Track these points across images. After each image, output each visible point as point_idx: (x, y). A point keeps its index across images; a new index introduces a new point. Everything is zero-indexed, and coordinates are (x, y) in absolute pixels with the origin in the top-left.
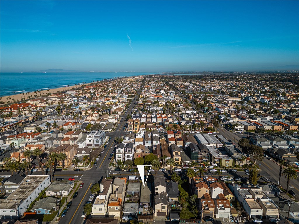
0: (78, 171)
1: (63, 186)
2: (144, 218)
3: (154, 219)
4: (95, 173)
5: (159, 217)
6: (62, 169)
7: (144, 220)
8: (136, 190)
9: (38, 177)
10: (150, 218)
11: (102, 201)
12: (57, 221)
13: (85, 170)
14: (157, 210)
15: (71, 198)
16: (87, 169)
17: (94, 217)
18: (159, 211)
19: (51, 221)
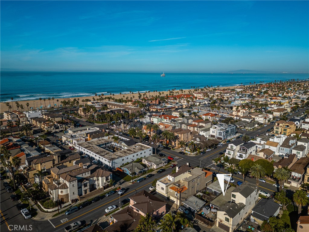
0: (182, 154)
1: (156, 159)
2: (202, 221)
3: (213, 227)
4: (195, 161)
5: (221, 229)
6: (170, 148)
7: (200, 222)
8: (217, 190)
9: (144, 146)
10: (208, 224)
11: (168, 182)
12: (131, 184)
13: (189, 155)
14: (219, 218)
15: (156, 172)
16: (191, 155)
17: (158, 194)
18: (221, 222)
19: (127, 181)
